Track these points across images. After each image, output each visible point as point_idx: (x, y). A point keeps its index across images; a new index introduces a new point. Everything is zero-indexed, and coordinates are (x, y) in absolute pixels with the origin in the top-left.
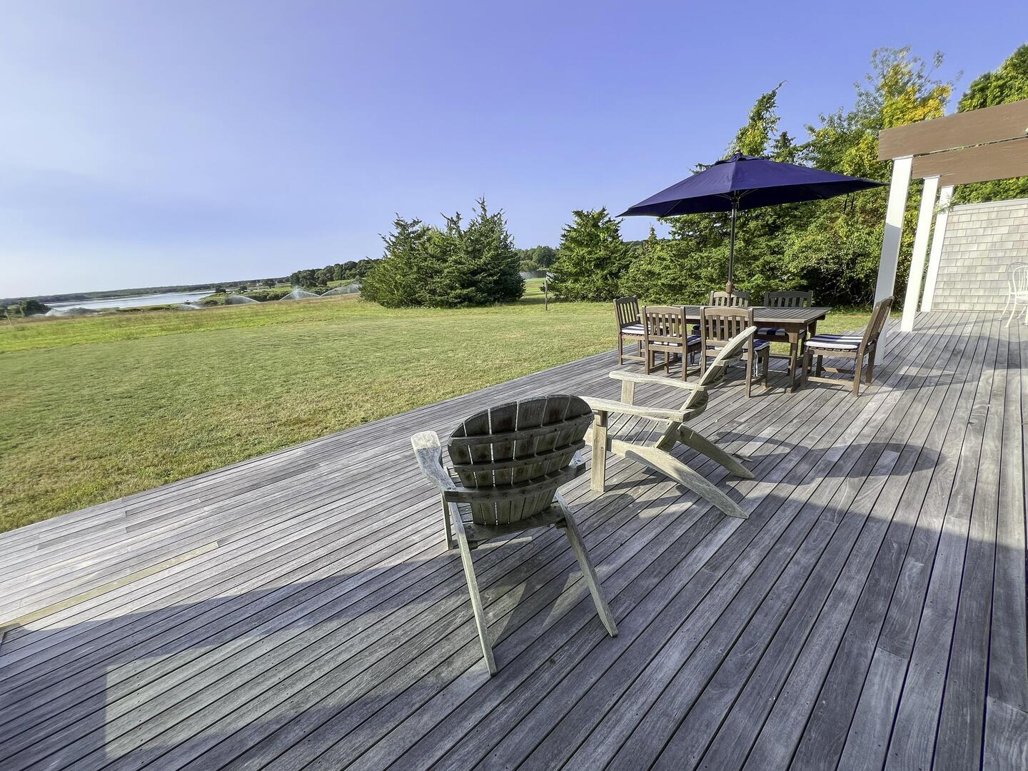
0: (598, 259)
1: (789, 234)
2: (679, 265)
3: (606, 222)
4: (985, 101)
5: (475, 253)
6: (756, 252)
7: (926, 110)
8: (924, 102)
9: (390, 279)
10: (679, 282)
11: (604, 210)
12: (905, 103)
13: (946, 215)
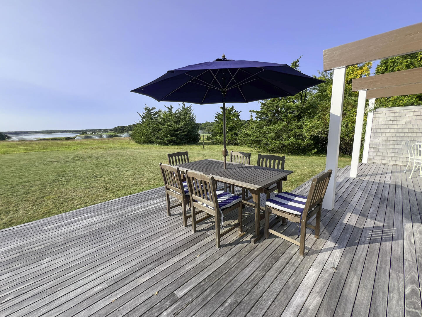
0: (230, 127)
1: (305, 120)
2: (259, 131)
3: (234, 112)
4: (387, 68)
5: (177, 122)
6: (291, 128)
7: (362, 71)
8: (361, 68)
9: (141, 132)
10: (259, 139)
11: (233, 107)
12: (353, 68)
13: (372, 113)
